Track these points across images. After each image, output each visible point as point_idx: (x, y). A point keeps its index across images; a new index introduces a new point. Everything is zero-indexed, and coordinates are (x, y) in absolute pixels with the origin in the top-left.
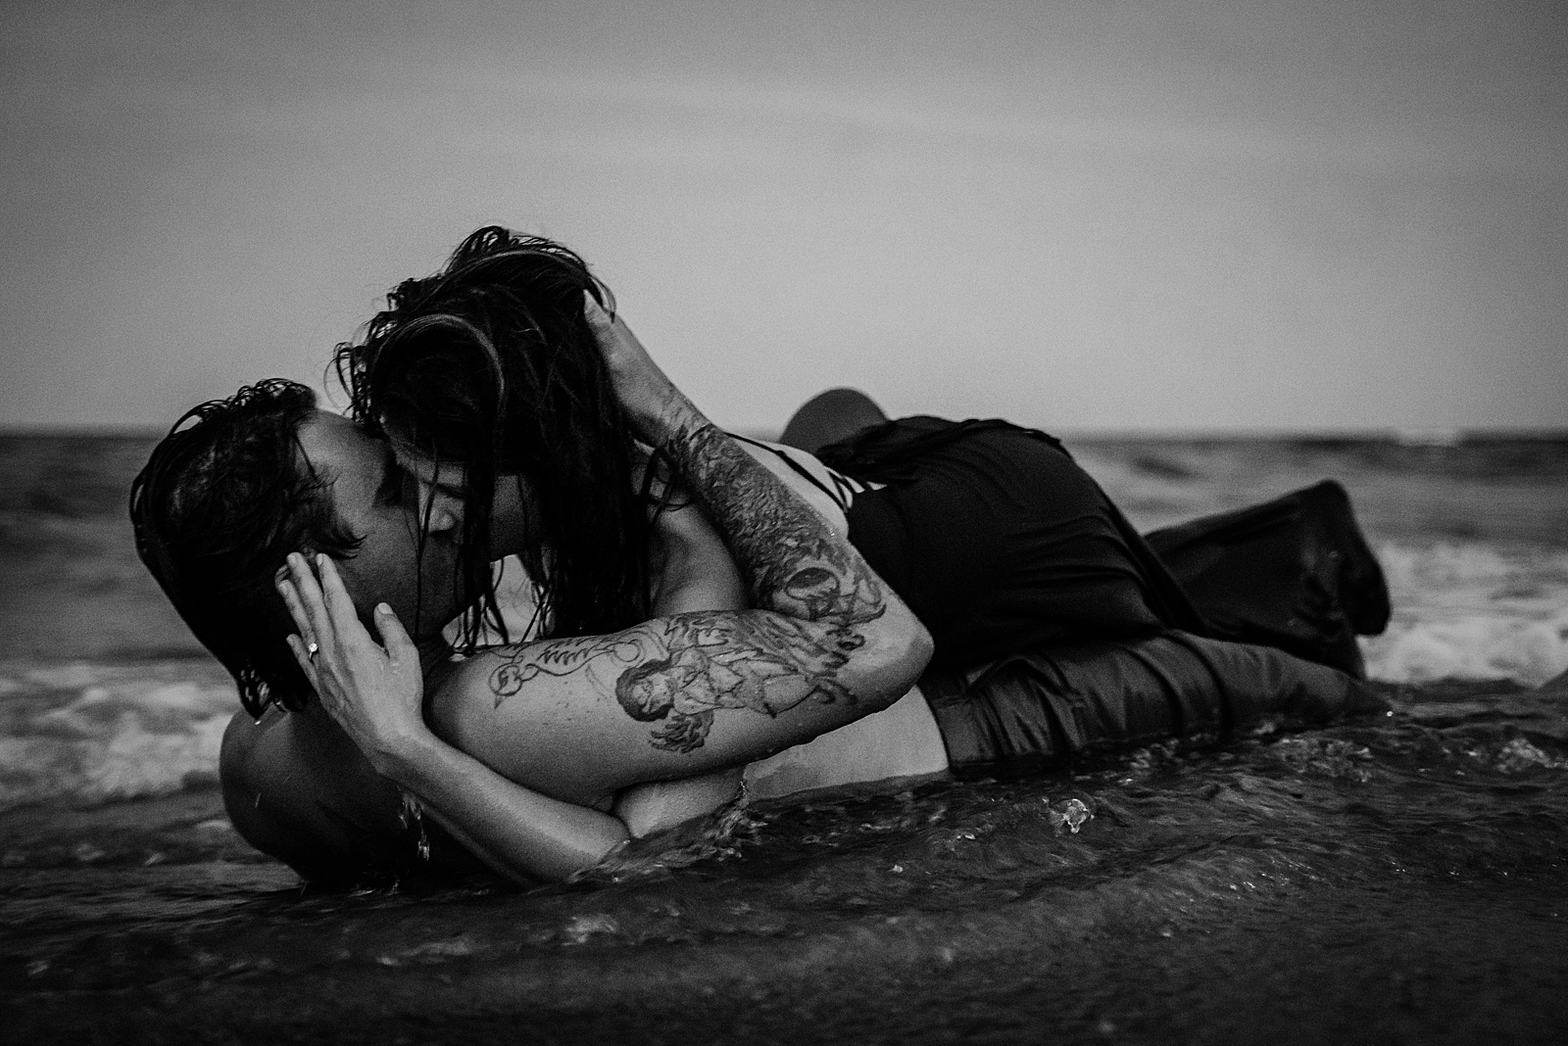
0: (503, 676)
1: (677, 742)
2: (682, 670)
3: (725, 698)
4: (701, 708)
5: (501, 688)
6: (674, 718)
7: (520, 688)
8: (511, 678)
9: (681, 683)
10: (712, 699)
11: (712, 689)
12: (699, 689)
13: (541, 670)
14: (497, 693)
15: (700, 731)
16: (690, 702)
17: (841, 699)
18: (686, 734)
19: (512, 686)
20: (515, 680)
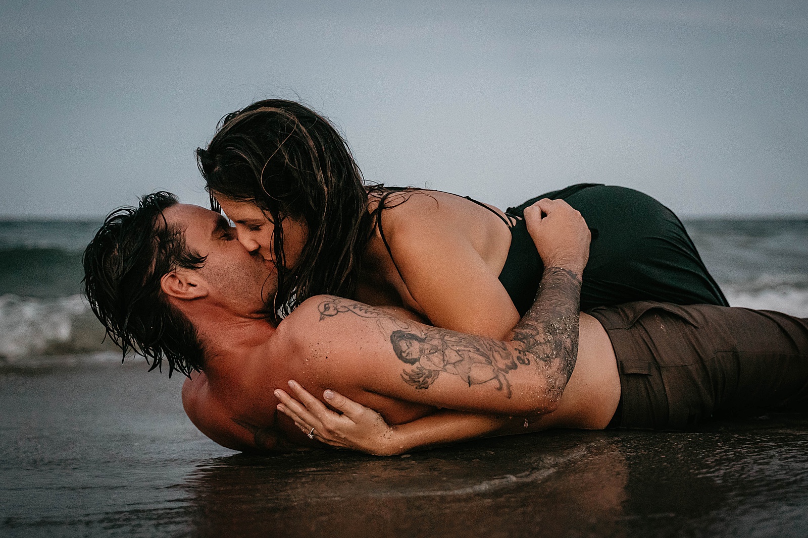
0: (327, 306)
1: (415, 382)
2: (429, 346)
3: (448, 366)
4: (433, 368)
5: (325, 311)
6: (417, 368)
7: (336, 314)
8: (332, 309)
9: (427, 352)
10: (442, 366)
11: (444, 360)
12: (436, 359)
13: (349, 310)
14: (322, 313)
15: (429, 380)
16: (429, 363)
17: (505, 390)
18: (421, 380)
19: (331, 312)
20: (334, 310)
